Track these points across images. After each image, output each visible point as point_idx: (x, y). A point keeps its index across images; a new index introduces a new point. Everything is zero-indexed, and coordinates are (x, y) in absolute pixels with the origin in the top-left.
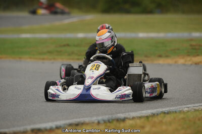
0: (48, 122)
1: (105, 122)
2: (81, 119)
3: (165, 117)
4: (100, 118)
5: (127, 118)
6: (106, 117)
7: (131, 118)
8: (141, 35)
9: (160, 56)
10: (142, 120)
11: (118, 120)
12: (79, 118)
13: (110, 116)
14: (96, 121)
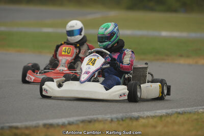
0: (62, 118)
1: (118, 119)
2: (95, 116)
3: (178, 117)
4: (114, 116)
5: (141, 117)
6: (120, 115)
7: (145, 117)
8: (164, 34)
9: (181, 56)
10: (155, 119)
11: (131, 119)
12: (93, 115)
13: (124, 114)
14: (109, 119)
